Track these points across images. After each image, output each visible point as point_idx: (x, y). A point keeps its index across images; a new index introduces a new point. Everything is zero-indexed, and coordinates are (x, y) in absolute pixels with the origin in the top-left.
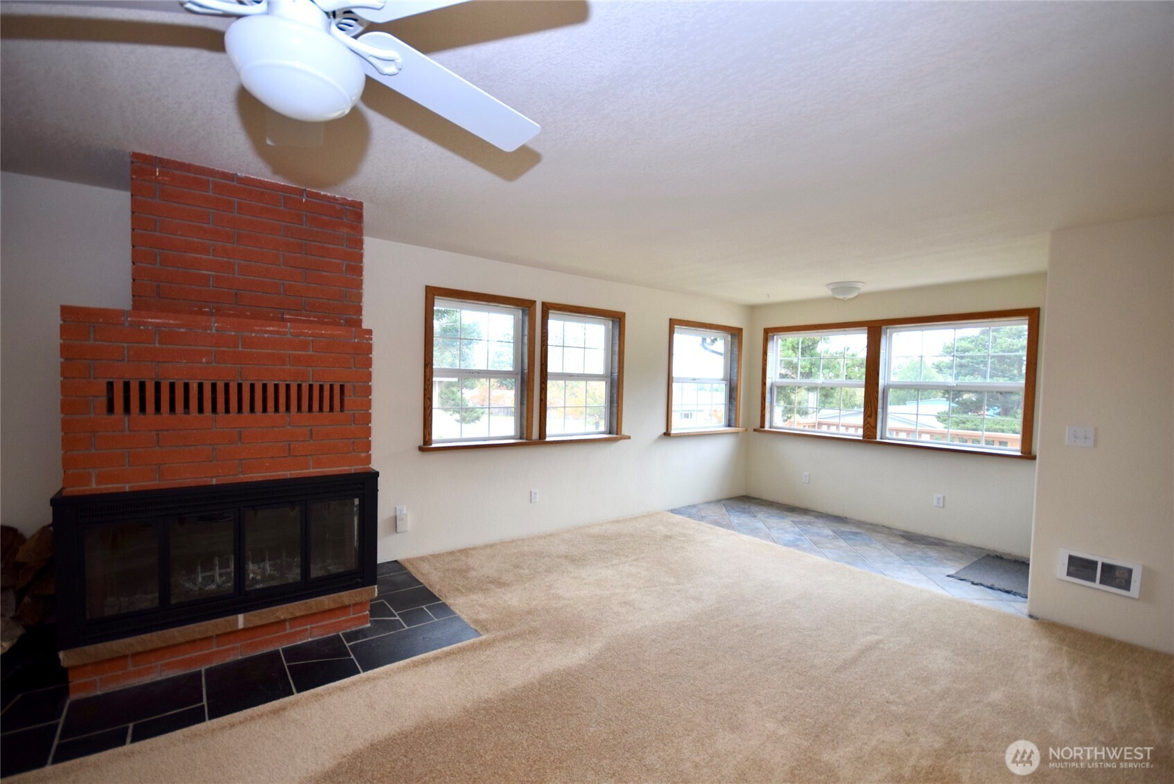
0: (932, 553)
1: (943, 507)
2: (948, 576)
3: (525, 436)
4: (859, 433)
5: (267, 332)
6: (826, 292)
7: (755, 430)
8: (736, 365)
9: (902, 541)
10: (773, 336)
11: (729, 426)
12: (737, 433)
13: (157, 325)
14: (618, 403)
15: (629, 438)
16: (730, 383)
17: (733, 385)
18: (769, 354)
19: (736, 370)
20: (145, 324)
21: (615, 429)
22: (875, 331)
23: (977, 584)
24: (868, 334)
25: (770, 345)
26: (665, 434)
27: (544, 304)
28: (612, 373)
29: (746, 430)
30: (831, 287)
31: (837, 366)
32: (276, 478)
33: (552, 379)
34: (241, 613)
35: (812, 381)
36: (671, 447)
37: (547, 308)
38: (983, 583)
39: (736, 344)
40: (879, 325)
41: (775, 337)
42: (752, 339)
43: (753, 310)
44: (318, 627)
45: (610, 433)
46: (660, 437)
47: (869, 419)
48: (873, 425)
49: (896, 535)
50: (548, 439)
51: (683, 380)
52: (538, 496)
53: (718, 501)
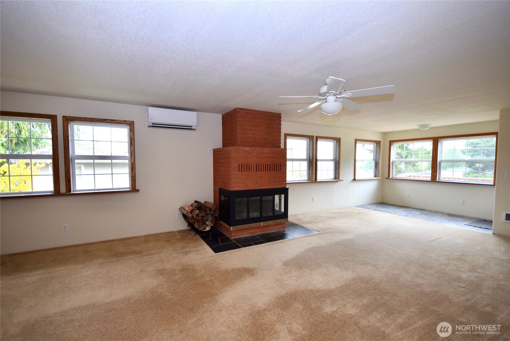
0: (459, 219)
1: (464, 204)
2: (465, 225)
3: (311, 180)
4: (429, 179)
5: (267, 150)
6: (417, 127)
7: (386, 178)
8: (378, 155)
9: (447, 216)
10: (393, 144)
11: (375, 177)
12: (379, 179)
13: (247, 150)
14: (338, 169)
15: (343, 181)
16: (376, 161)
17: (377, 162)
18: (392, 150)
19: (378, 156)
20: (245, 150)
21: (337, 178)
22: (436, 141)
23: (475, 227)
24: (433, 142)
25: (392, 147)
26: (354, 179)
27: (316, 137)
28: (336, 159)
29: (382, 178)
30: (419, 126)
31: (419, 154)
32: (276, 188)
33: (319, 161)
34: (262, 222)
35: (407, 159)
36: (356, 184)
37: (317, 138)
38: (478, 226)
39: (378, 147)
40: (437, 139)
41: (394, 144)
42: (385, 145)
43: (385, 134)
44: (276, 228)
45: (335, 179)
46: (352, 181)
47: (434, 173)
48: (435, 175)
49: (445, 214)
50: (318, 181)
51: (359, 161)
52: (315, 199)
53: (372, 204)
